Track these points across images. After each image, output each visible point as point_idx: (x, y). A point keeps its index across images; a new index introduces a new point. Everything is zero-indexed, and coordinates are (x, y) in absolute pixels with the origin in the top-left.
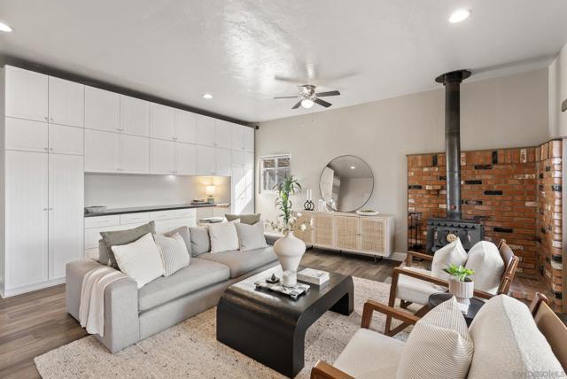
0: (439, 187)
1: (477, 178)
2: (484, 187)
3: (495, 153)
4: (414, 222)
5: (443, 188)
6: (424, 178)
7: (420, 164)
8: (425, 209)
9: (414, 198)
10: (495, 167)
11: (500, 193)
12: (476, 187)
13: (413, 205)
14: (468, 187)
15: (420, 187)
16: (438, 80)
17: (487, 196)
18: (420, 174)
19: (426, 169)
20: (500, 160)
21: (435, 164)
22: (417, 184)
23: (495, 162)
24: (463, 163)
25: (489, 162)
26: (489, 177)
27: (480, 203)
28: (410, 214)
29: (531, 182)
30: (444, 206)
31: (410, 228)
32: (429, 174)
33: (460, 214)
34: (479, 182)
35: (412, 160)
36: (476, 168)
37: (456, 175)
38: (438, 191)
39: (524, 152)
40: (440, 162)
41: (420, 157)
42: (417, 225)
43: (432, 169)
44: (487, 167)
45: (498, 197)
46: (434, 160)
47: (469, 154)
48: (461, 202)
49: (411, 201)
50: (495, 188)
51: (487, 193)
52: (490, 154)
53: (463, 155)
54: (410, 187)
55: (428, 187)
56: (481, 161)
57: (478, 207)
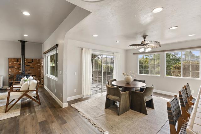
0: (19, 67)
1: (29, 65)
2: (30, 67)
3: (32, 60)
4: (11, 77)
5: (20, 67)
6: (14, 65)
7: (13, 61)
8: (14, 73)
9: (11, 70)
10: (32, 62)
11: (33, 68)
12: (28, 67)
13: (10, 72)
14: (27, 67)
15: (13, 67)
16: (19, 41)
17: (31, 69)
18: (13, 63)
19: (15, 62)
20: (34, 61)
21: (18, 61)
22: (12, 66)
23: (32, 61)
24: (25, 61)
25: (31, 61)
26: (31, 65)
27: (29, 70)
28: (9, 74)
29: (39, 66)
30: (20, 72)
31: (10, 78)
32: (16, 63)
33: (25, 73)
34: (29, 66)
35: (10, 60)
36: (29, 62)
37: (24, 64)
38: (19, 68)
39: (38, 60)
40: (19, 61)
41: (13, 59)
42: (12, 77)
43: (17, 62)
44: (31, 62)
45: (33, 69)
46: (17, 60)
47: (27, 59)
48: (25, 70)
49: (10, 71)
50: (32, 67)
51: (31, 68)
52: (31, 60)
53: (25, 60)
54: (9, 67)
55: (15, 67)
56: (29, 61)
57: (29, 71)
